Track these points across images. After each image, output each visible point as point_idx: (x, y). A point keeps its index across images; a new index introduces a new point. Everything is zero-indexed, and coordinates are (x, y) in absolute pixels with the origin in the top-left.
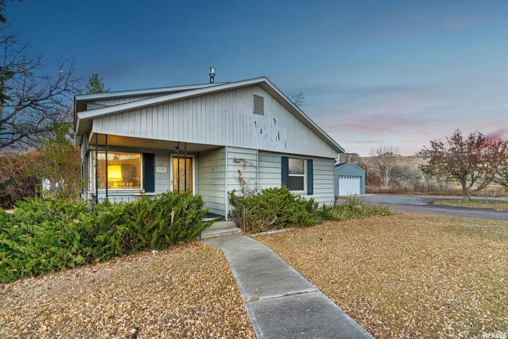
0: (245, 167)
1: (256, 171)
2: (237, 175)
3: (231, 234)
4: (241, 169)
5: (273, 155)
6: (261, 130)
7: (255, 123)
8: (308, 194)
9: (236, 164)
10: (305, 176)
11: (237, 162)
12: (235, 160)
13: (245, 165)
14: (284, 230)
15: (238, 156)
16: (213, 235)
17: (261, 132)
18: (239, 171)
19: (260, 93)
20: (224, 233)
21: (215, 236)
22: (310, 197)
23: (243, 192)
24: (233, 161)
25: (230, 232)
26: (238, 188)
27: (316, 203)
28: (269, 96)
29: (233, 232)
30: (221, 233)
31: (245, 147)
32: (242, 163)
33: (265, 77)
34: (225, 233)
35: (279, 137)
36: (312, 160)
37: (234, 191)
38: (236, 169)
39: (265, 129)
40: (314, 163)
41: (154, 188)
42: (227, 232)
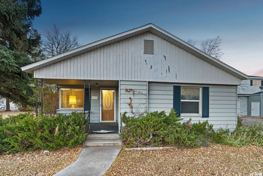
0: (135, 95)
1: (146, 98)
2: (129, 101)
3: (113, 145)
4: (132, 97)
5: (164, 85)
6: (151, 66)
7: (146, 61)
8: (202, 117)
9: (127, 93)
10: (200, 101)
11: (129, 92)
12: (127, 90)
13: (134, 94)
14: (161, 148)
15: (129, 87)
16: (97, 144)
17: (151, 68)
18: (130, 98)
19: (149, 37)
20: (106, 144)
21: (99, 145)
22: (205, 119)
23: (133, 113)
24: (124, 91)
25: (112, 144)
26: (128, 110)
27: (211, 125)
28: (160, 39)
29: (114, 144)
30: (104, 144)
31: (135, 80)
32: (132, 92)
33: (151, 23)
34: (108, 144)
35: (169, 70)
36: (208, 88)
37: (125, 113)
38: (129, 96)
39: (155, 65)
40: (210, 90)
41: (90, 108)
42: (109, 144)
